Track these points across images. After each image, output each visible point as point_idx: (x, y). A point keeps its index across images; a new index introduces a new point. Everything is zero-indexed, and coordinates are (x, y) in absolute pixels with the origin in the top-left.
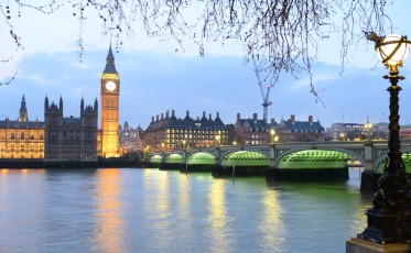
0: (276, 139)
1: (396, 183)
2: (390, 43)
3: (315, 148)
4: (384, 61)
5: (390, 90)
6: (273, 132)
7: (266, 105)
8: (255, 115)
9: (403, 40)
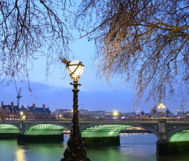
0: (24, 117)
1: (76, 143)
2: (73, 65)
3: (45, 123)
4: (71, 75)
5: (73, 91)
6: (22, 113)
7: (18, 97)
8: (12, 103)
9: (80, 64)
